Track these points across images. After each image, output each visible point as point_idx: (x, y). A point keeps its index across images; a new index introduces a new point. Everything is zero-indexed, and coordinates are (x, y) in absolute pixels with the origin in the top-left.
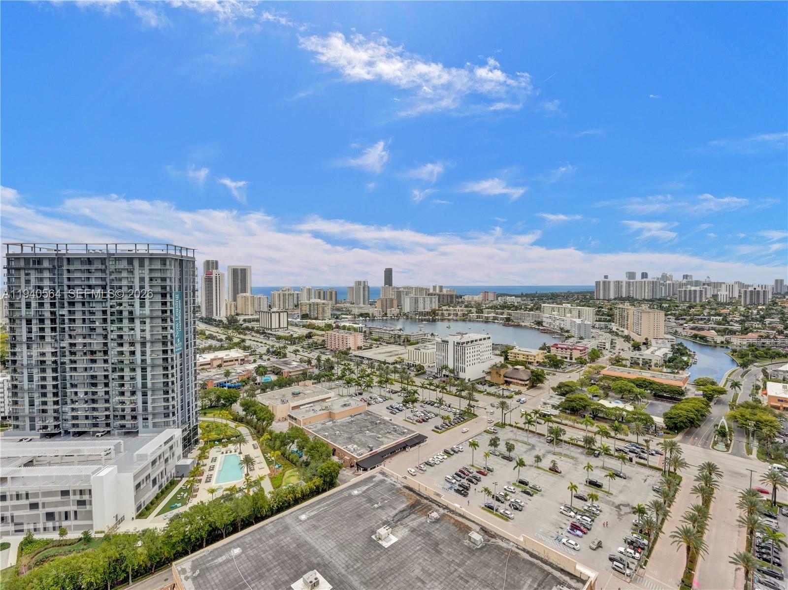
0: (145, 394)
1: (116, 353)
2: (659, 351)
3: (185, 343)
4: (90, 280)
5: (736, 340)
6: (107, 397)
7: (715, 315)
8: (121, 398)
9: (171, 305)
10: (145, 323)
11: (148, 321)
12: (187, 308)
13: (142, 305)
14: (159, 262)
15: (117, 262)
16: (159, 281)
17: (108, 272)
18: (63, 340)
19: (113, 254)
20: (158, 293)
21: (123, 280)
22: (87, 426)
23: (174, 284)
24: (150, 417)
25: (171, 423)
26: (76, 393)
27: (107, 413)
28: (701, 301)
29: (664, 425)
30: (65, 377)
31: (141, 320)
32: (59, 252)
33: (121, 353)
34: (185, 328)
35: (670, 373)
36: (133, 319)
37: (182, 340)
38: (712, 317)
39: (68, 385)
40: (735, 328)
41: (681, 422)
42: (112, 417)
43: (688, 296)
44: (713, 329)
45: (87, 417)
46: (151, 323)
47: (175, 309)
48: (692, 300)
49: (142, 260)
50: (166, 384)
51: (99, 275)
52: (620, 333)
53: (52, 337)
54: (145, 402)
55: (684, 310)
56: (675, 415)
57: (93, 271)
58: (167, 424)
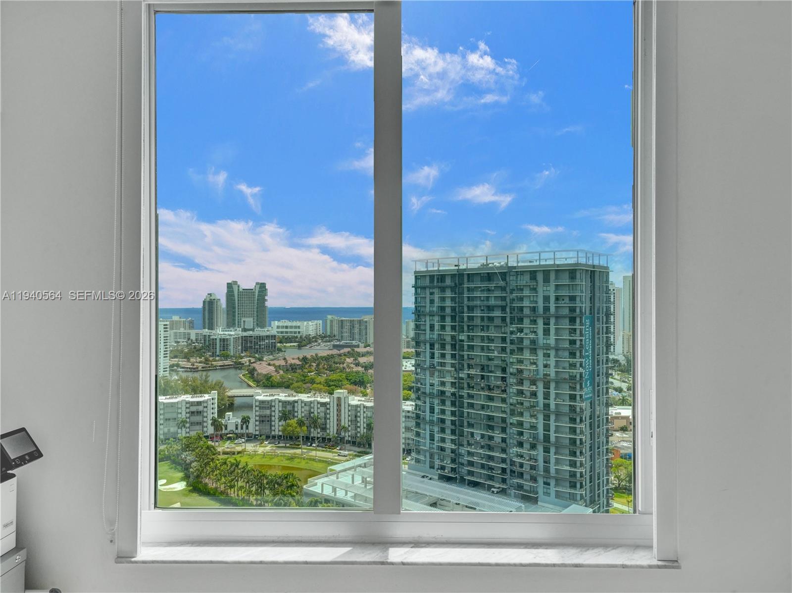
0: (547, 450)
1: (515, 391)
3: (596, 388)
4: (490, 299)
6: (504, 445)
8: (519, 450)
9: (581, 335)
10: (549, 357)
11: (552, 353)
12: (599, 338)
13: (547, 332)
14: (567, 275)
15: (519, 276)
16: (567, 300)
17: (508, 290)
18: (461, 370)
19: (514, 268)
20: (564, 317)
21: (524, 299)
22: (482, 476)
23: (584, 305)
24: (553, 483)
25: (579, 497)
26: (472, 434)
27: (504, 466)
30: (463, 412)
31: (545, 351)
32: (460, 268)
33: (521, 393)
34: (596, 367)
36: (535, 349)
37: (593, 384)
39: (465, 424)
42: (508, 471)
45: (483, 466)
46: (556, 356)
47: (586, 339)
49: (546, 273)
50: (573, 442)
51: (498, 294)
53: (453, 365)
54: (547, 461)
57: (493, 288)
58: (573, 498)
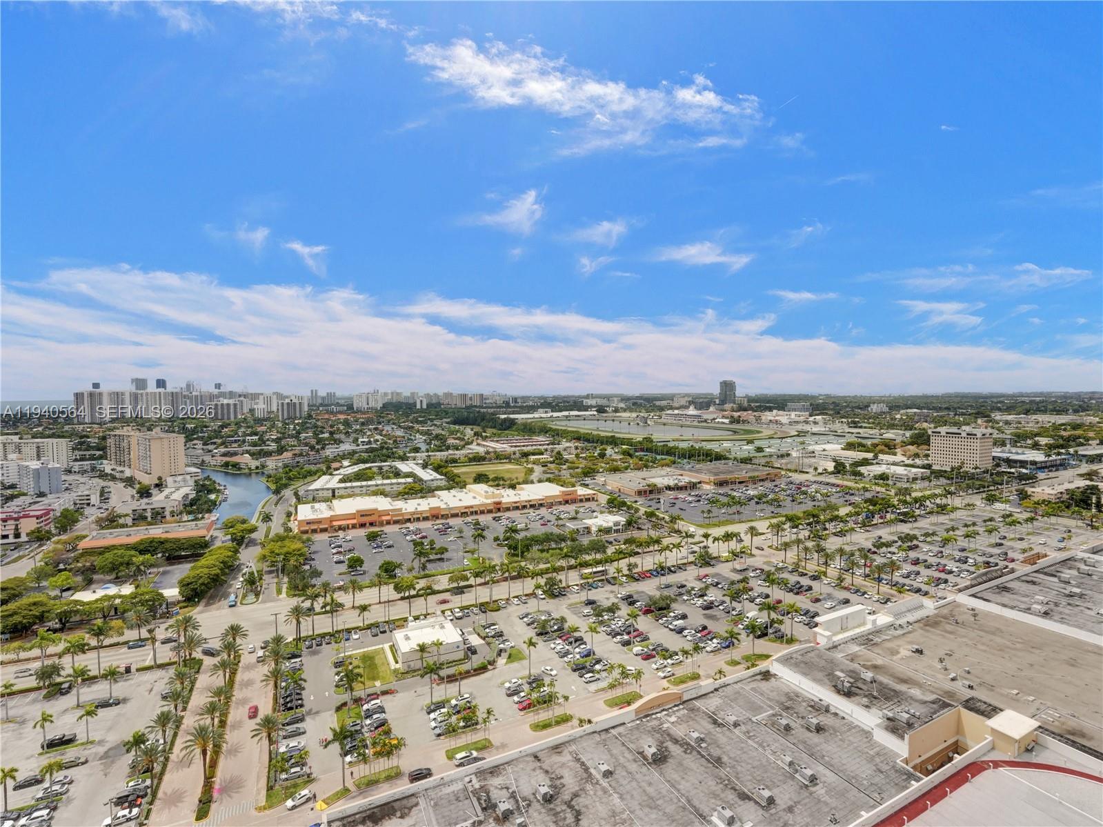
2: (178, 492)
5: (272, 464)
7: (251, 435)
28: (235, 418)
29: (180, 598)
35: (192, 520)
38: (248, 438)
40: (270, 448)
41: (203, 584)
43: (220, 412)
44: (248, 452)
48: (226, 417)
52: (118, 475)
55: (215, 431)
56: (194, 577)
